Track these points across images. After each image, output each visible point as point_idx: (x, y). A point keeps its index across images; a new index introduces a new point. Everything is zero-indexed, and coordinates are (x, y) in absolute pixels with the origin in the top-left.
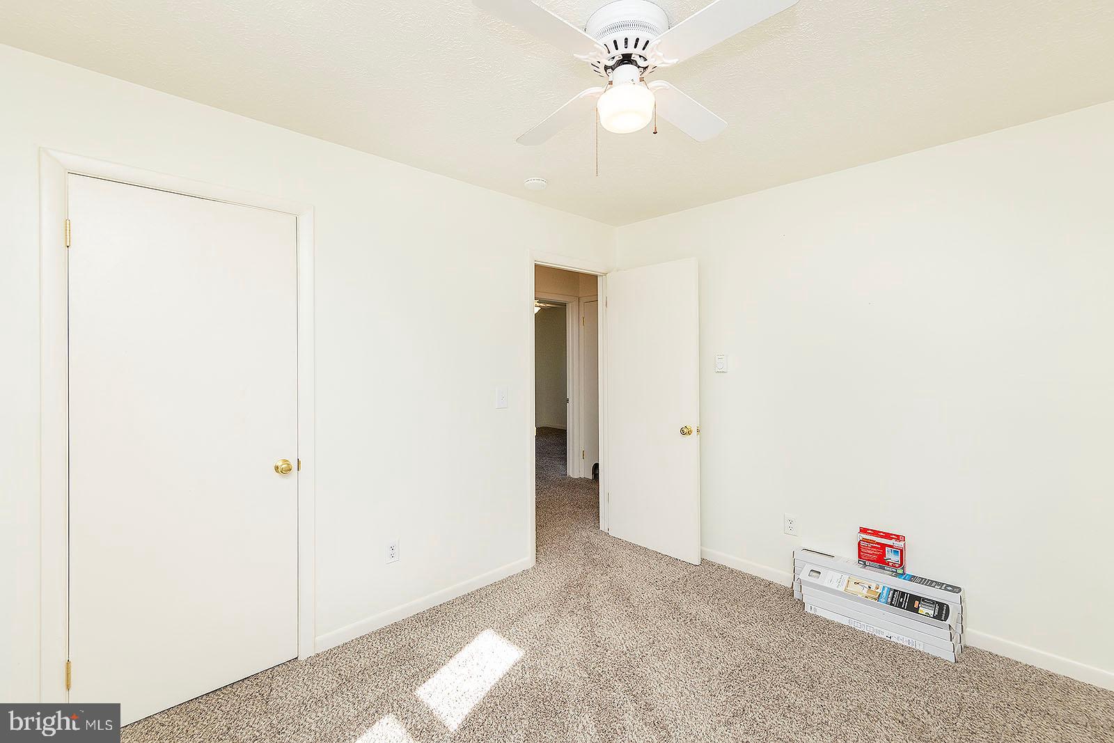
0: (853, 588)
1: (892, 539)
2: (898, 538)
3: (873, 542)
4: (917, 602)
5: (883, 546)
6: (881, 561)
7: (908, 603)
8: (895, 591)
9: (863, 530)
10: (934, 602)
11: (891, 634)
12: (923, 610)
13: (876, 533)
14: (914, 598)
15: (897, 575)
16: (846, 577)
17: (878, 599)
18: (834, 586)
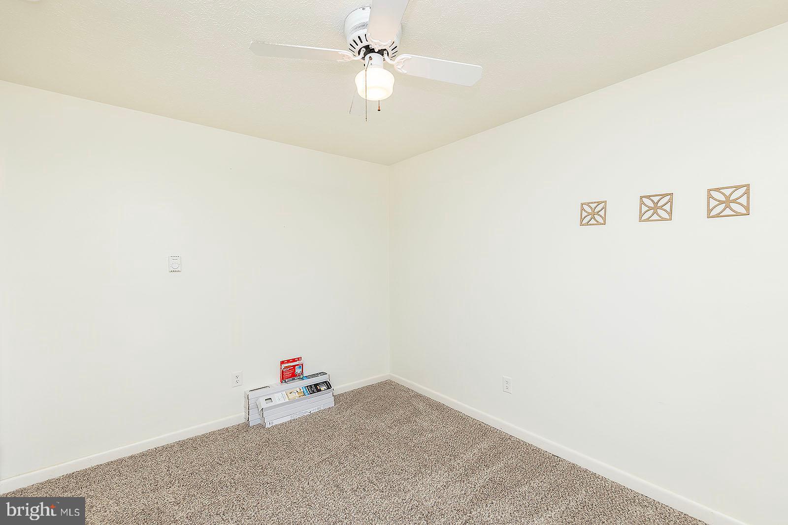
0: (291, 396)
1: (296, 361)
2: (299, 359)
3: (290, 366)
4: (318, 386)
5: (294, 366)
6: (293, 375)
7: (315, 389)
8: (307, 386)
9: (282, 363)
10: (323, 383)
11: (309, 411)
12: (322, 389)
13: (288, 361)
14: (316, 385)
15: (302, 379)
16: (284, 393)
17: (304, 395)
18: (282, 401)
